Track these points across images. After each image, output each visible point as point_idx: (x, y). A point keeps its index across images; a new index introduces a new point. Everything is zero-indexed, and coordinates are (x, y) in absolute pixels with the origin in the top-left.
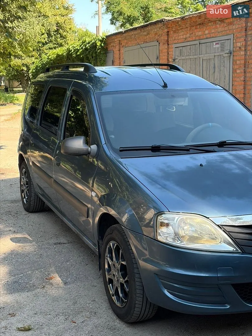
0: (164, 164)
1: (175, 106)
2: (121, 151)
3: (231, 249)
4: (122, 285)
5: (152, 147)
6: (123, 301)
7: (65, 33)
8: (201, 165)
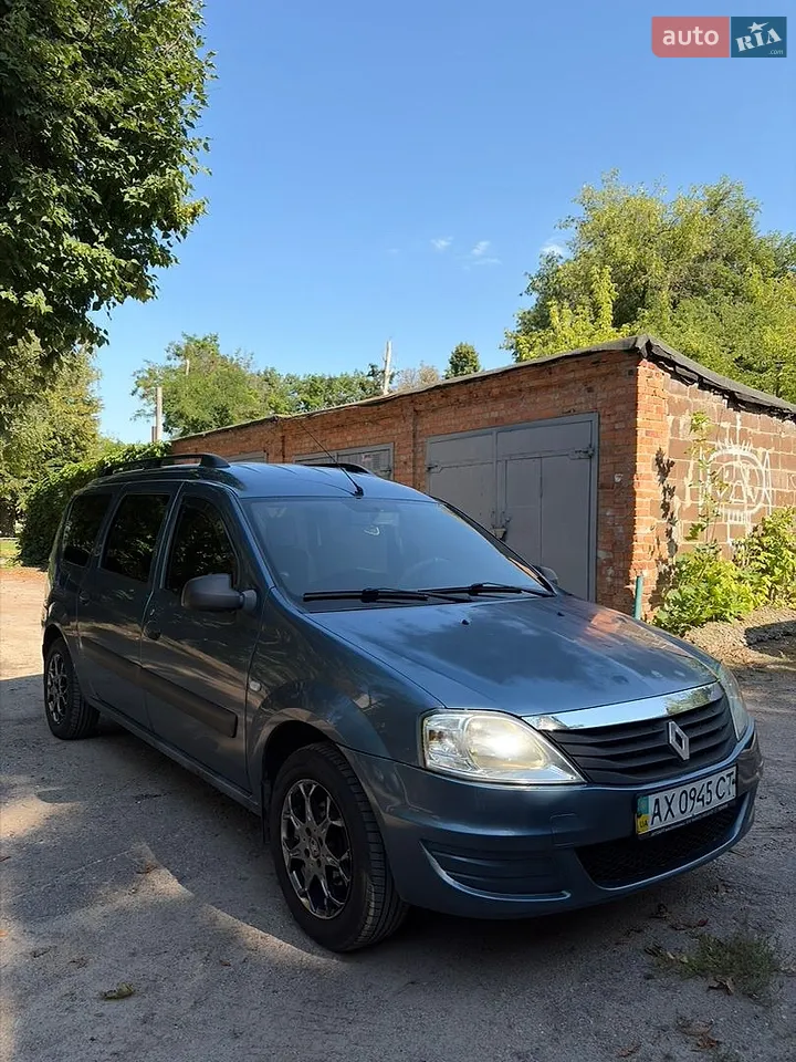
0: (399, 620)
1: (379, 526)
2: (306, 600)
3: (569, 777)
4: (329, 869)
5: (364, 592)
6: (332, 906)
7: (84, 443)
8: (465, 622)
